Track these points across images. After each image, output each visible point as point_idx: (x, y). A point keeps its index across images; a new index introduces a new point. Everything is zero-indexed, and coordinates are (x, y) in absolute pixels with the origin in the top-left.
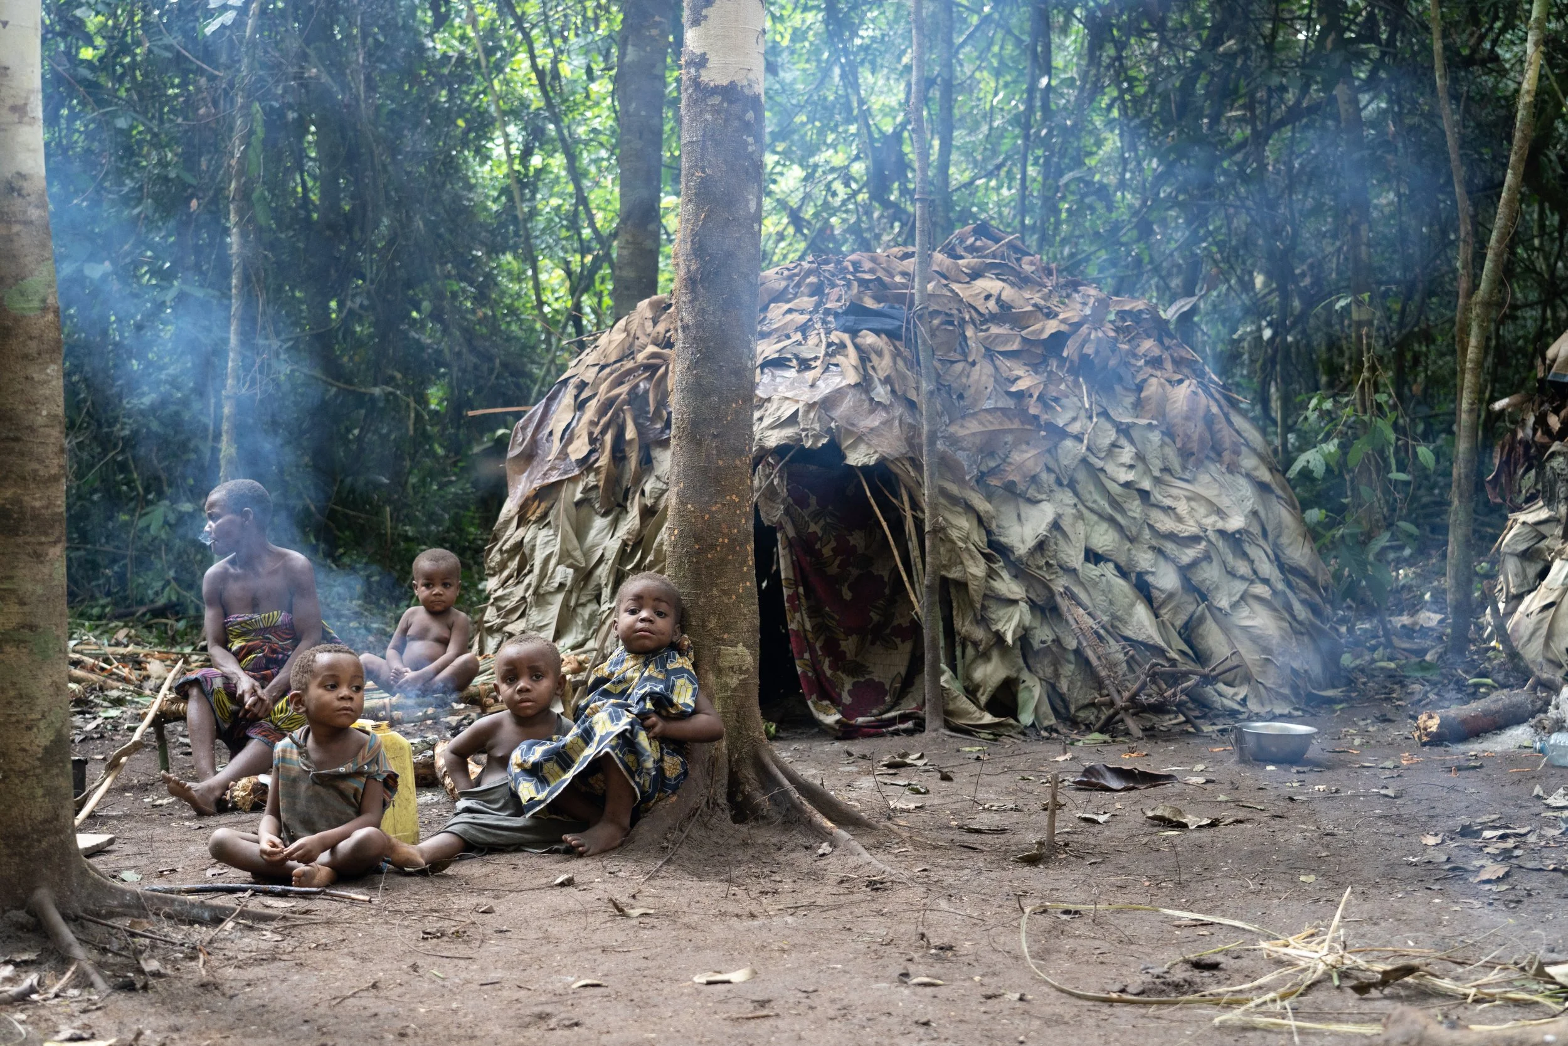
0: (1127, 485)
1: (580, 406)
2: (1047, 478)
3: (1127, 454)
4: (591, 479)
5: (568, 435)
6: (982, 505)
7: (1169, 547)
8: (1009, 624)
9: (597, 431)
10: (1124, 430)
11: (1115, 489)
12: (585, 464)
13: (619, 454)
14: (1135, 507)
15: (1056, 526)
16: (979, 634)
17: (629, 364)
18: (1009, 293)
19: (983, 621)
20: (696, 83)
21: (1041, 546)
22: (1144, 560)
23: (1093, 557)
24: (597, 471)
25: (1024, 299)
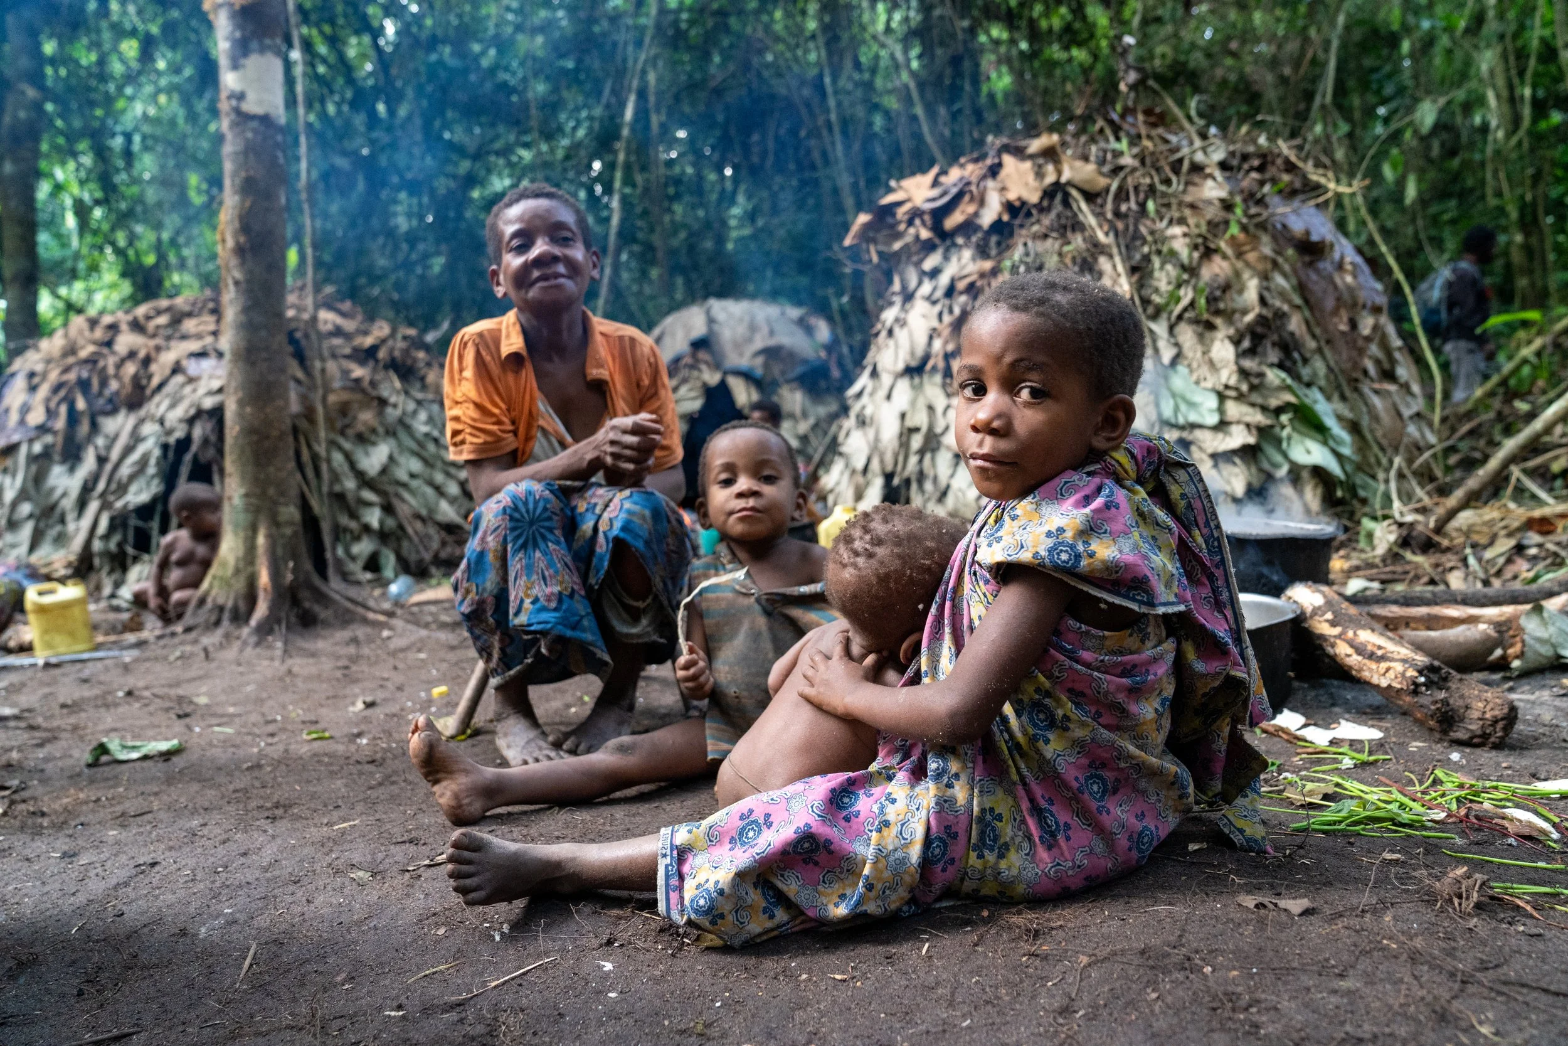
0: (427, 435)
1: (33, 389)
2: (381, 430)
3: (423, 416)
4: (49, 439)
5: (25, 409)
6: (347, 446)
7: (453, 471)
8: (374, 517)
9: (53, 405)
10: (419, 403)
11: (419, 436)
12: (42, 429)
13: (73, 418)
14: (431, 447)
15: (391, 458)
16: (353, 525)
17: (71, 360)
18: (339, 320)
19: (353, 515)
20: (238, 111)
21: (384, 471)
22: (439, 478)
23: (413, 476)
24: (55, 433)
25: (349, 325)
